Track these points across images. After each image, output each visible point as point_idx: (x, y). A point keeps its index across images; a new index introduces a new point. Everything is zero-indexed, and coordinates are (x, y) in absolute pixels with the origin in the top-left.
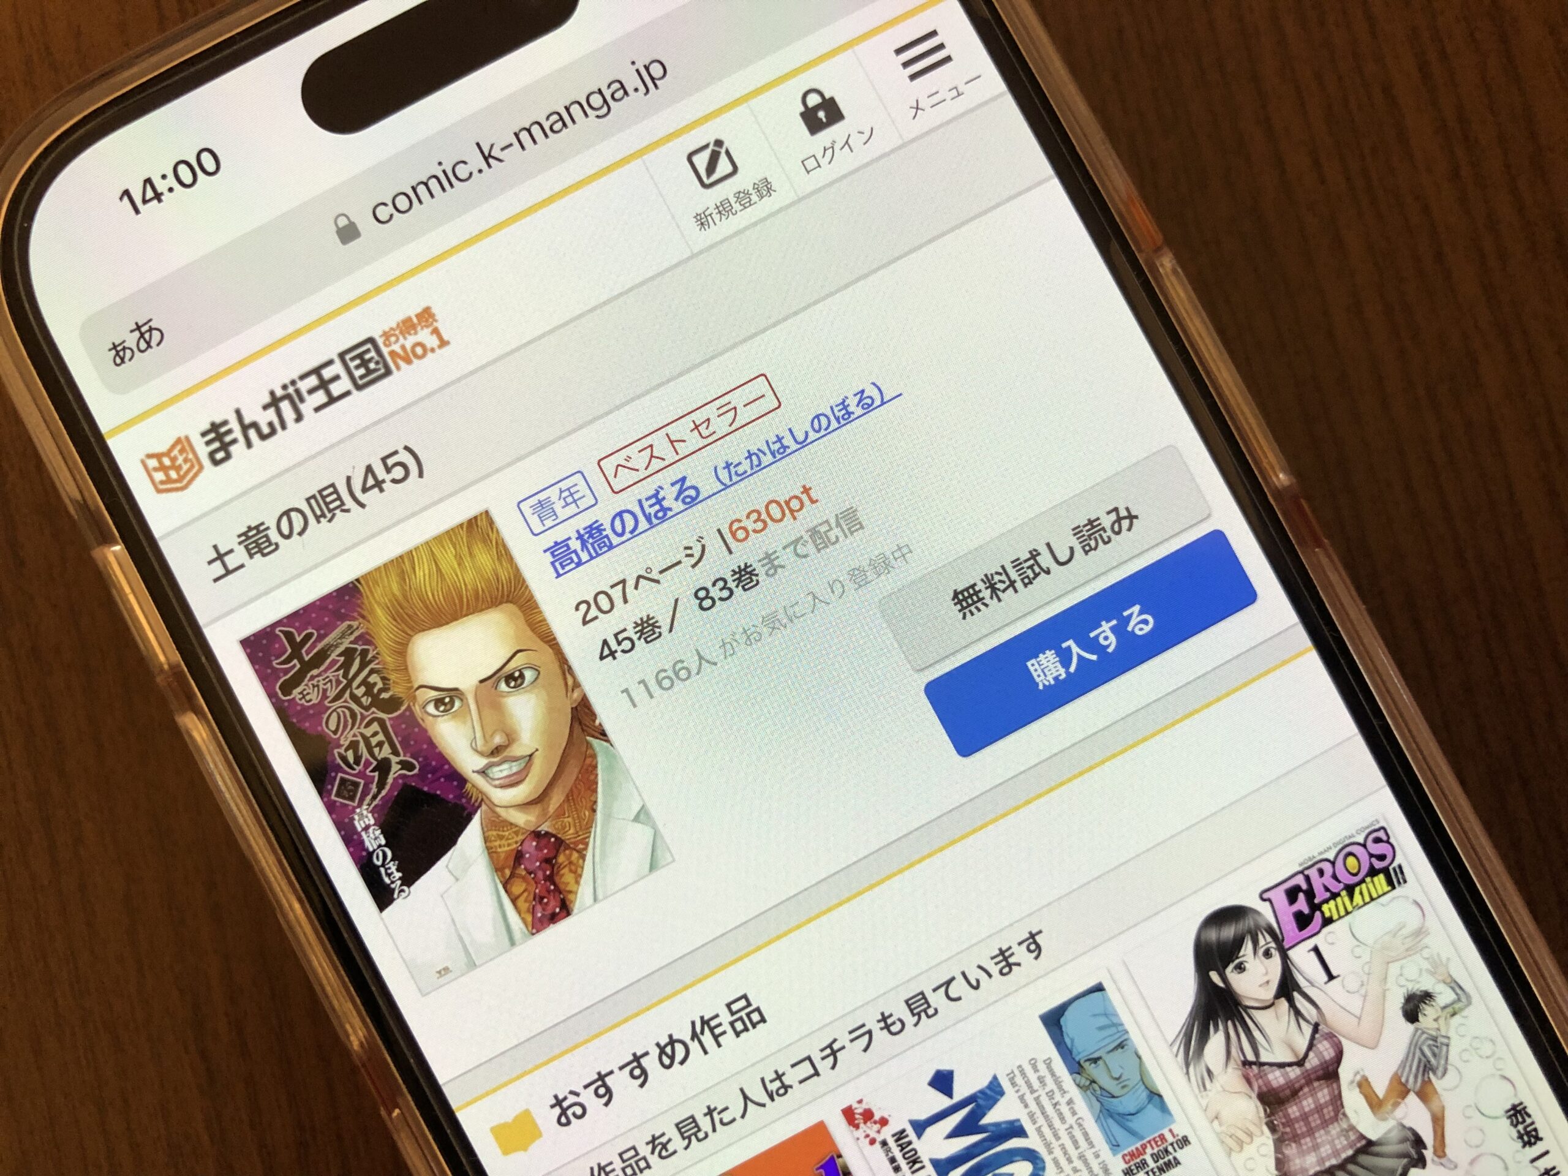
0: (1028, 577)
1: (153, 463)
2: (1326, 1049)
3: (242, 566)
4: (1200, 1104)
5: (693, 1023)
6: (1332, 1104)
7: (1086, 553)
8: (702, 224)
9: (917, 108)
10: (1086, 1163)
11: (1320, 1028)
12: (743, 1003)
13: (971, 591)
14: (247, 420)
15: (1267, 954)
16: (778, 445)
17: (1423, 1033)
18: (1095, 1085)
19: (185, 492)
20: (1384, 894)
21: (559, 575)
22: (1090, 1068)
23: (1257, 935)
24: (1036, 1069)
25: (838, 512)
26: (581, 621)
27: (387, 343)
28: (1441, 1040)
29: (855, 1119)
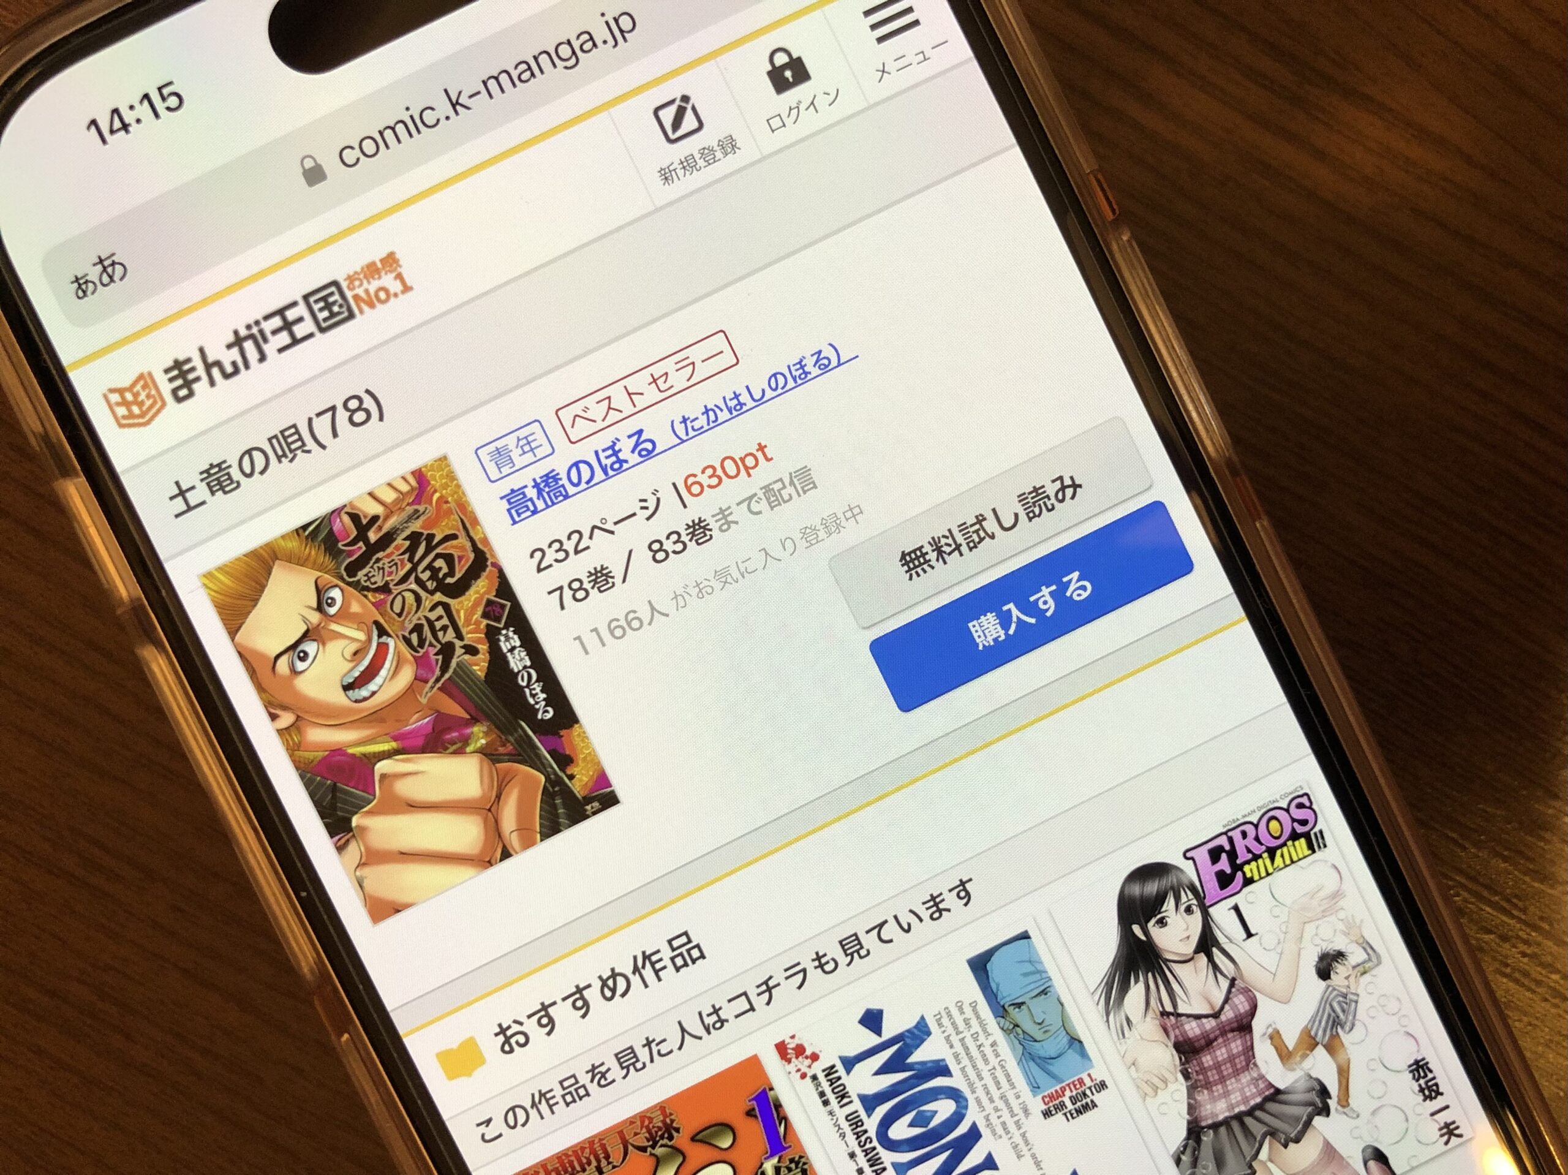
0: (973, 541)
1: (115, 398)
2: (1242, 1003)
3: (203, 503)
5: (635, 958)
6: (1244, 1054)
7: (1030, 519)
8: (666, 178)
10: (1007, 1103)
11: (1236, 982)
12: (684, 939)
15: (1189, 910)
16: (735, 402)
17: (1334, 989)
18: (1019, 1030)
19: (148, 427)
20: (1305, 857)
21: (515, 522)
22: (1014, 1012)
23: (1180, 892)
24: (962, 1012)
25: (792, 471)
26: (535, 569)
27: (351, 286)
28: (1350, 996)
29: (788, 1054)
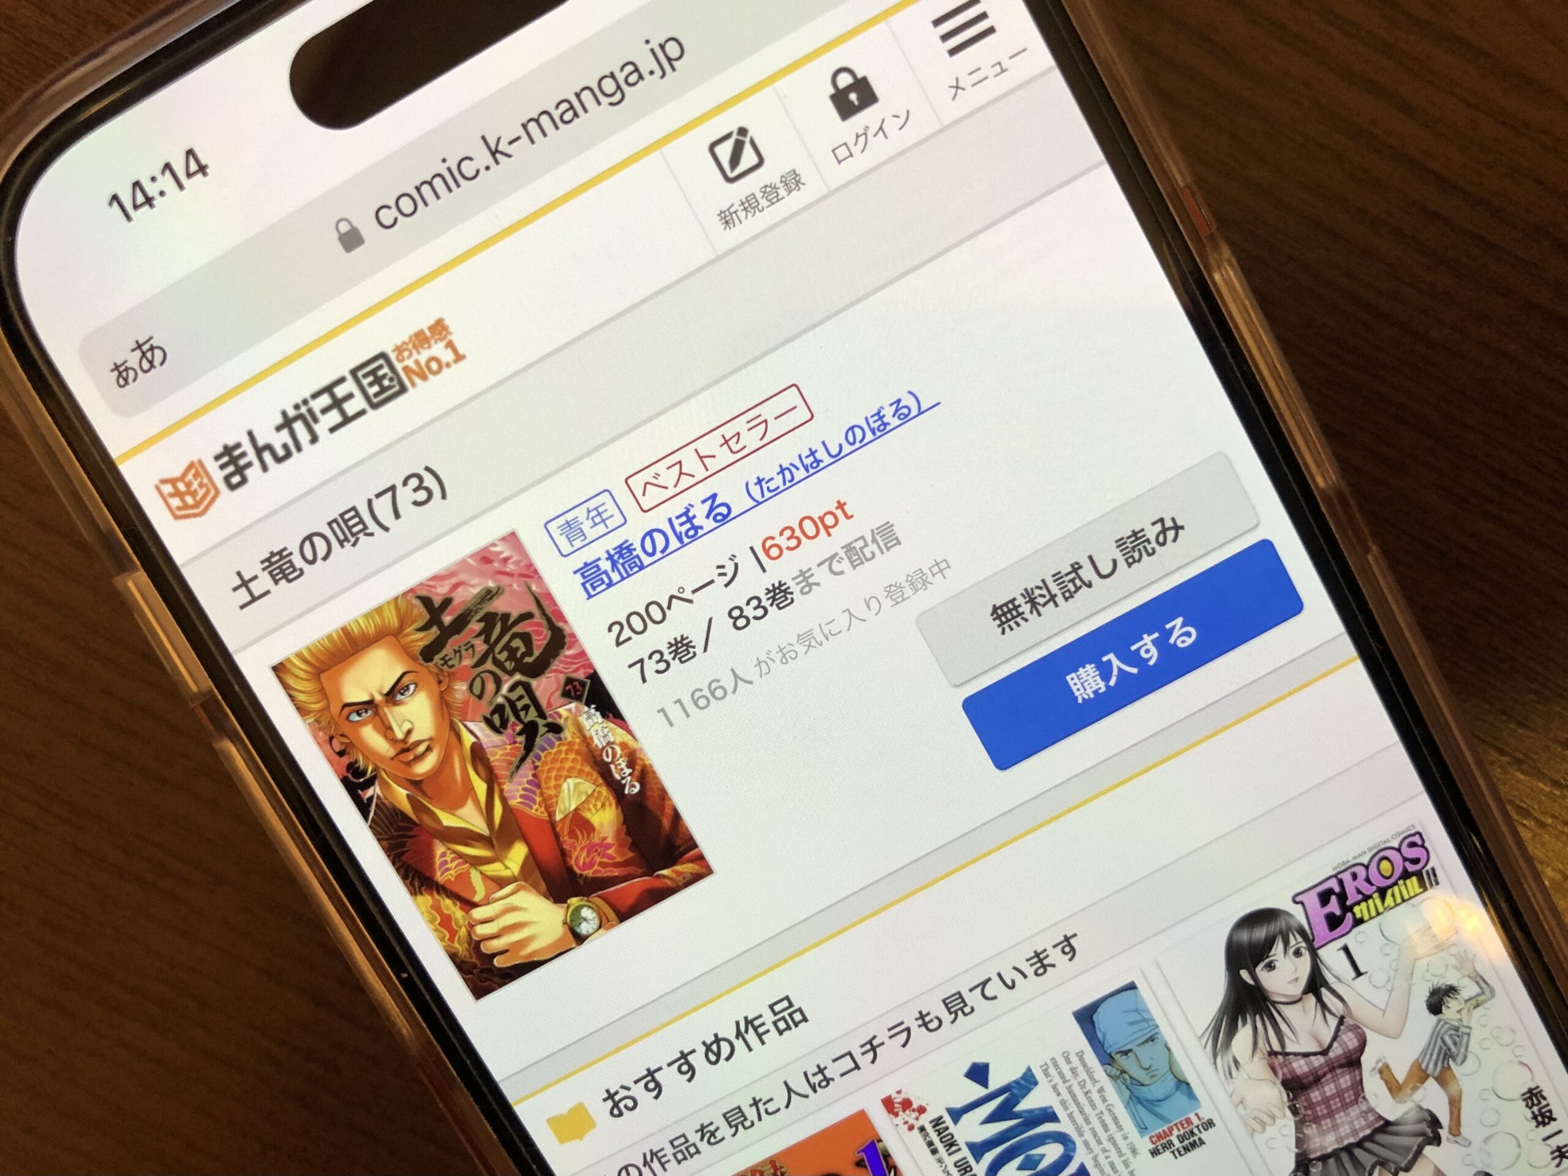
0: (1069, 591)
1: (167, 489)
2: (1351, 1040)
3: (267, 593)
4: (1226, 1090)
5: (738, 1023)
6: (1353, 1089)
7: (1130, 565)
8: (727, 222)
9: (957, 87)
10: (1115, 1144)
11: (1345, 1020)
12: (785, 1004)
13: (1011, 606)
14: (261, 442)
15: (1298, 953)
16: (811, 459)
17: (1446, 1023)
18: (1126, 1076)
19: (203, 518)
20: (1416, 895)
21: (590, 597)
22: (1120, 1060)
23: (1288, 936)
24: (1068, 1062)
25: (874, 527)
26: (614, 642)
27: (400, 358)
28: (1462, 1029)
29: (894, 1108)
